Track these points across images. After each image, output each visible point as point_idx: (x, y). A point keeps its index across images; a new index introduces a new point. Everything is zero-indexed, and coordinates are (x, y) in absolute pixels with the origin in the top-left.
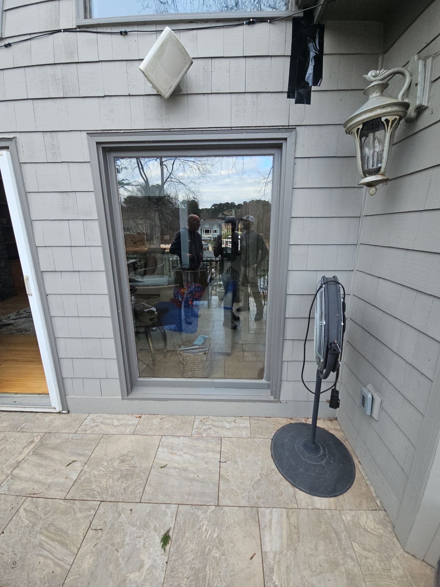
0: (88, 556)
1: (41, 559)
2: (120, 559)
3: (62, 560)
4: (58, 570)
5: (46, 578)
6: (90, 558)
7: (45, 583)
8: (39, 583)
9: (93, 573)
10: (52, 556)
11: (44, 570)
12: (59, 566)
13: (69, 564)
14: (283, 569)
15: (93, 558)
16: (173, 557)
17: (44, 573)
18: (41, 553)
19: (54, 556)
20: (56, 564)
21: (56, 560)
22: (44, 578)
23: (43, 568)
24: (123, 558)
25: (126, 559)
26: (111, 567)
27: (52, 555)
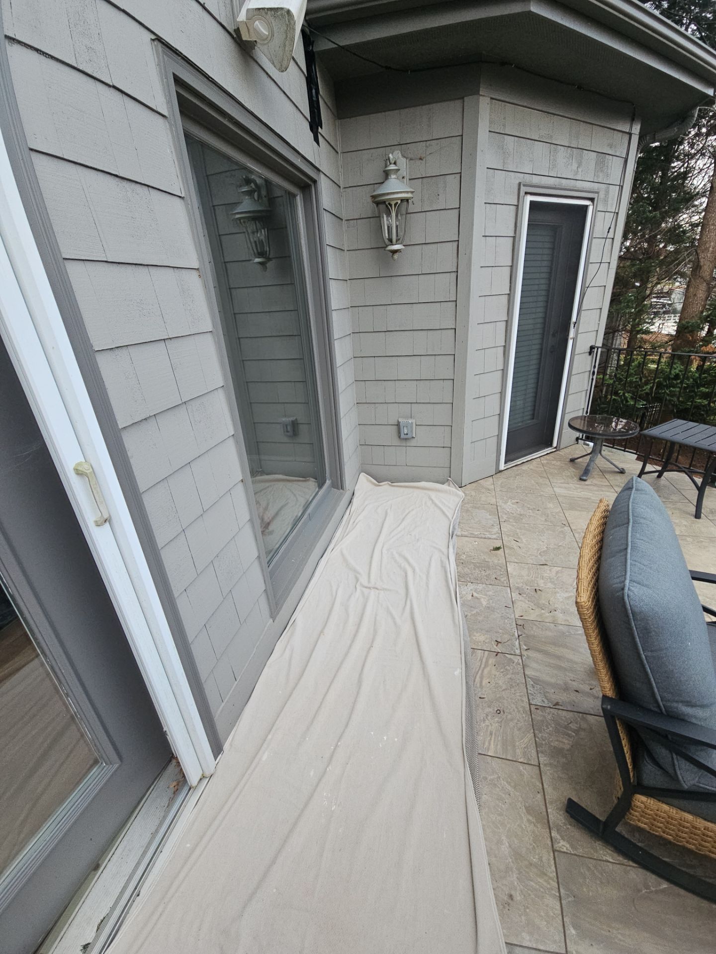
0: (474, 638)
1: (485, 682)
2: (473, 613)
3: (481, 660)
4: (492, 661)
5: (502, 670)
6: (475, 636)
7: (506, 669)
8: (509, 676)
9: (487, 631)
10: (480, 672)
11: (495, 676)
12: (487, 662)
13: (484, 653)
14: (471, 529)
15: (475, 634)
16: (468, 579)
17: (498, 674)
18: (478, 685)
19: (479, 670)
20: (486, 665)
21: (483, 666)
22: (502, 672)
23: (493, 676)
24: (472, 611)
25: (472, 609)
26: (480, 618)
27: (478, 672)
